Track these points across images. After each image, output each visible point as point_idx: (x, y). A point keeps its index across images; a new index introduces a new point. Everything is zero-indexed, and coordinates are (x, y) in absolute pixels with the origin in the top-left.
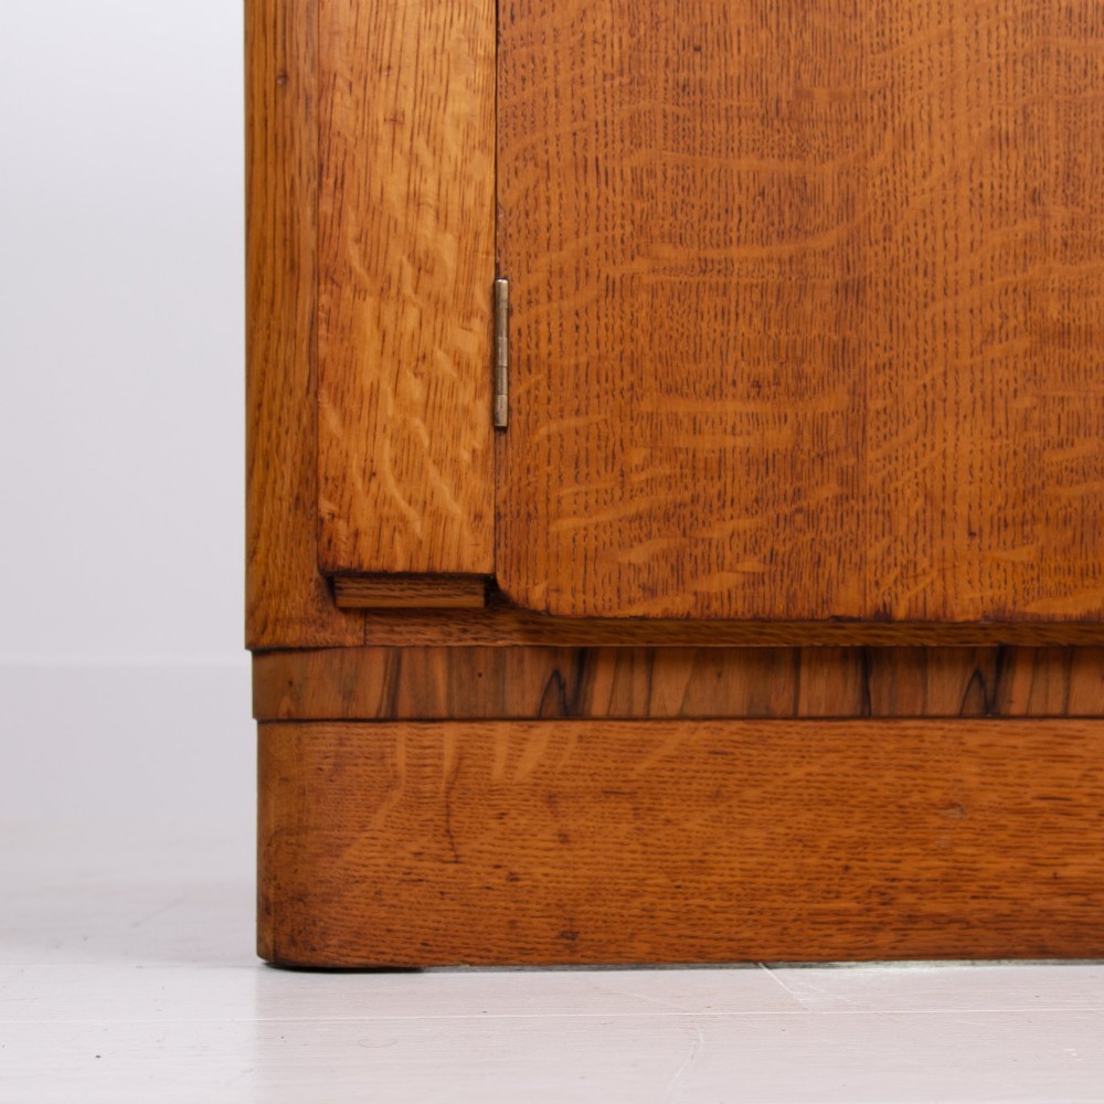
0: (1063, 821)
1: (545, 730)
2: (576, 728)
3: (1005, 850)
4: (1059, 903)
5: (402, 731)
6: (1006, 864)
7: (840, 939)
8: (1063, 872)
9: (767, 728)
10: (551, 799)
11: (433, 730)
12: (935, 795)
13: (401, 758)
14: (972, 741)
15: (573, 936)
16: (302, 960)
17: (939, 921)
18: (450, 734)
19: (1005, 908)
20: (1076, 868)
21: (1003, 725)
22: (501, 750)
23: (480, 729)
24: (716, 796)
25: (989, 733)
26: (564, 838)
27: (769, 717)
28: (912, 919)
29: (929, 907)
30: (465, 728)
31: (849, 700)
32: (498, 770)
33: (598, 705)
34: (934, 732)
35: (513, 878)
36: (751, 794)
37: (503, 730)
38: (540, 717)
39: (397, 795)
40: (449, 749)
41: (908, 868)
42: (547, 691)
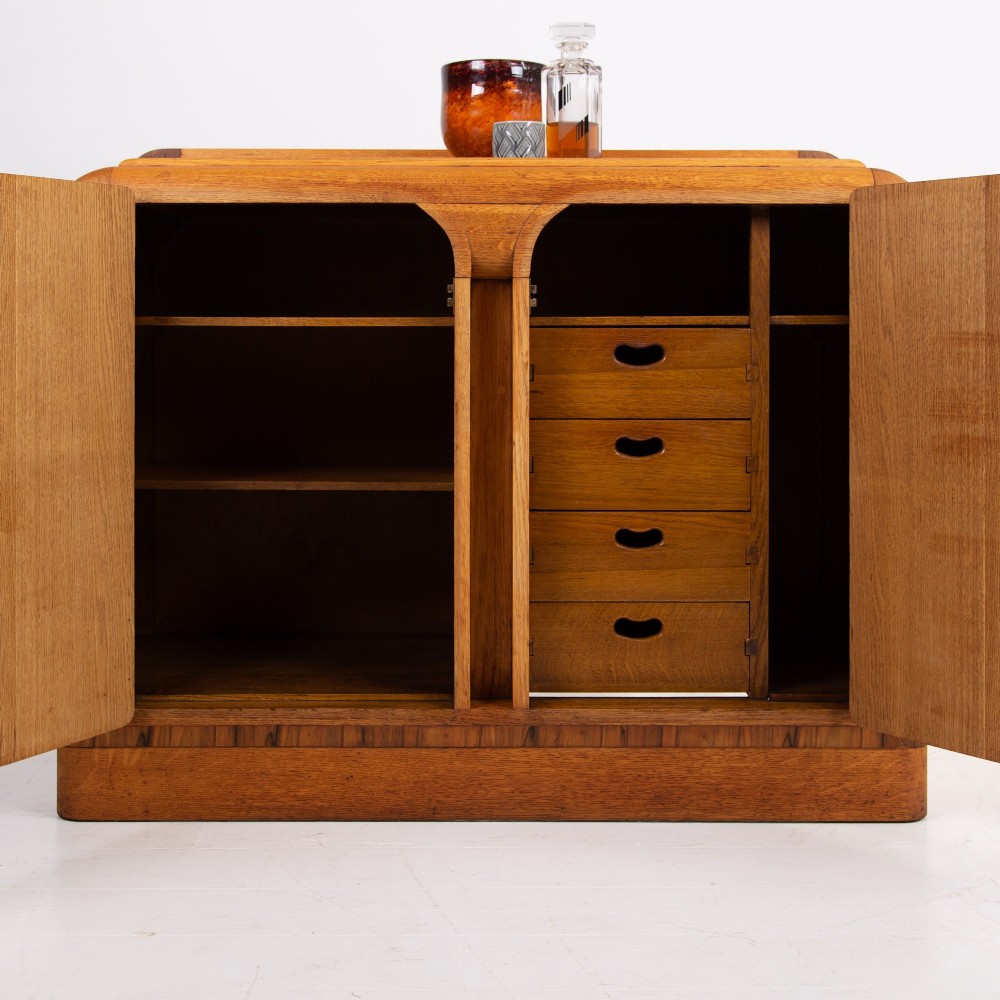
0: (299, 779)
1: (139, 751)
2: (149, 750)
3: (279, 787)
4: (296, 803)
5: (97, 751)
6: (280, 791)
7: (229, 813)
8: (297, 794)
9: (207, 750)
10: (141, 771)
11: (106, 750)
12: (258, 770)
13: (96, 759)
14: (269, 754)
15: (147, 812)
16: (68, 817)
17: (259, 808)
18: (111, 752)
19: (280, 804)
20: (302, 793)
21: (279, 749)
22: (126, 756)
23: (120, 750)
24: (191, 770)
25: (273, 752)
26: (145, 783)
27: (206, 746)
28: (251, 807)
29: (256, 804)
30: (115, 750)
31: (231, 742)
32: (125, 763)
33: (155, 743)
34: (258, 751)
35: (130, 794)
36: (202, 770)
37: (127, 750)
38: (137, 746)
39: (95, 770)
40: (111, 756)
41: (250, 792)
42: (139, 740)
